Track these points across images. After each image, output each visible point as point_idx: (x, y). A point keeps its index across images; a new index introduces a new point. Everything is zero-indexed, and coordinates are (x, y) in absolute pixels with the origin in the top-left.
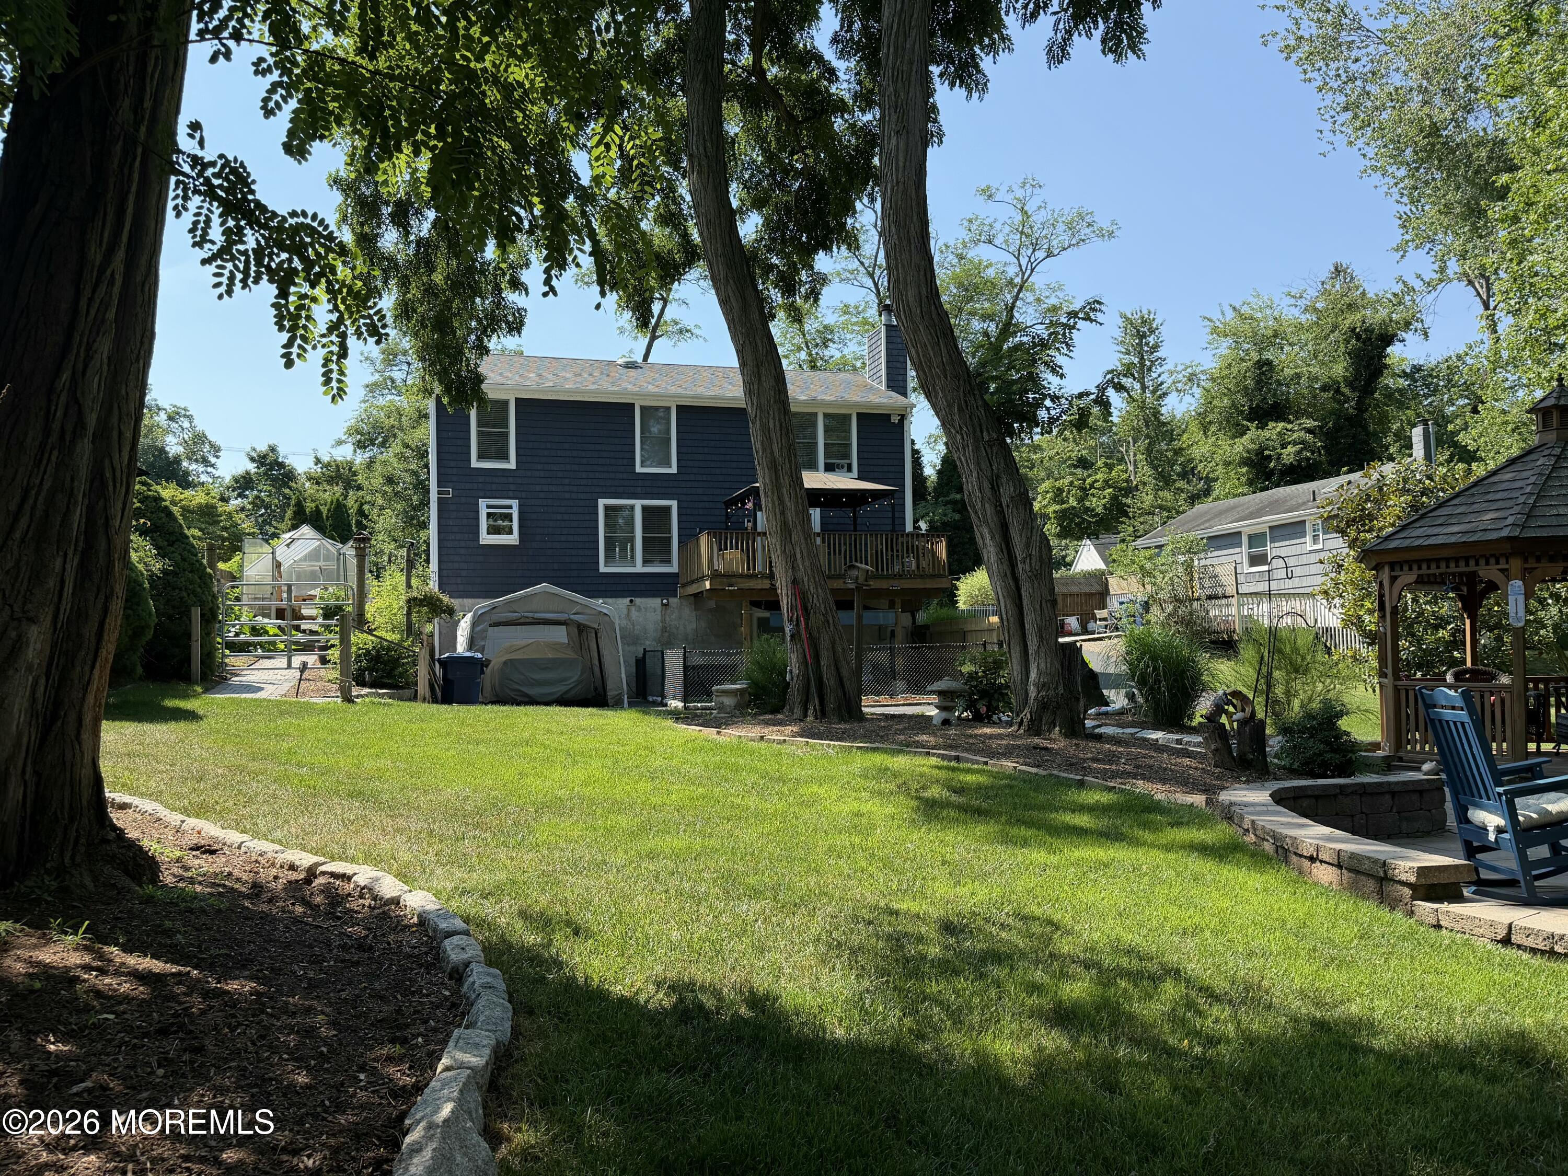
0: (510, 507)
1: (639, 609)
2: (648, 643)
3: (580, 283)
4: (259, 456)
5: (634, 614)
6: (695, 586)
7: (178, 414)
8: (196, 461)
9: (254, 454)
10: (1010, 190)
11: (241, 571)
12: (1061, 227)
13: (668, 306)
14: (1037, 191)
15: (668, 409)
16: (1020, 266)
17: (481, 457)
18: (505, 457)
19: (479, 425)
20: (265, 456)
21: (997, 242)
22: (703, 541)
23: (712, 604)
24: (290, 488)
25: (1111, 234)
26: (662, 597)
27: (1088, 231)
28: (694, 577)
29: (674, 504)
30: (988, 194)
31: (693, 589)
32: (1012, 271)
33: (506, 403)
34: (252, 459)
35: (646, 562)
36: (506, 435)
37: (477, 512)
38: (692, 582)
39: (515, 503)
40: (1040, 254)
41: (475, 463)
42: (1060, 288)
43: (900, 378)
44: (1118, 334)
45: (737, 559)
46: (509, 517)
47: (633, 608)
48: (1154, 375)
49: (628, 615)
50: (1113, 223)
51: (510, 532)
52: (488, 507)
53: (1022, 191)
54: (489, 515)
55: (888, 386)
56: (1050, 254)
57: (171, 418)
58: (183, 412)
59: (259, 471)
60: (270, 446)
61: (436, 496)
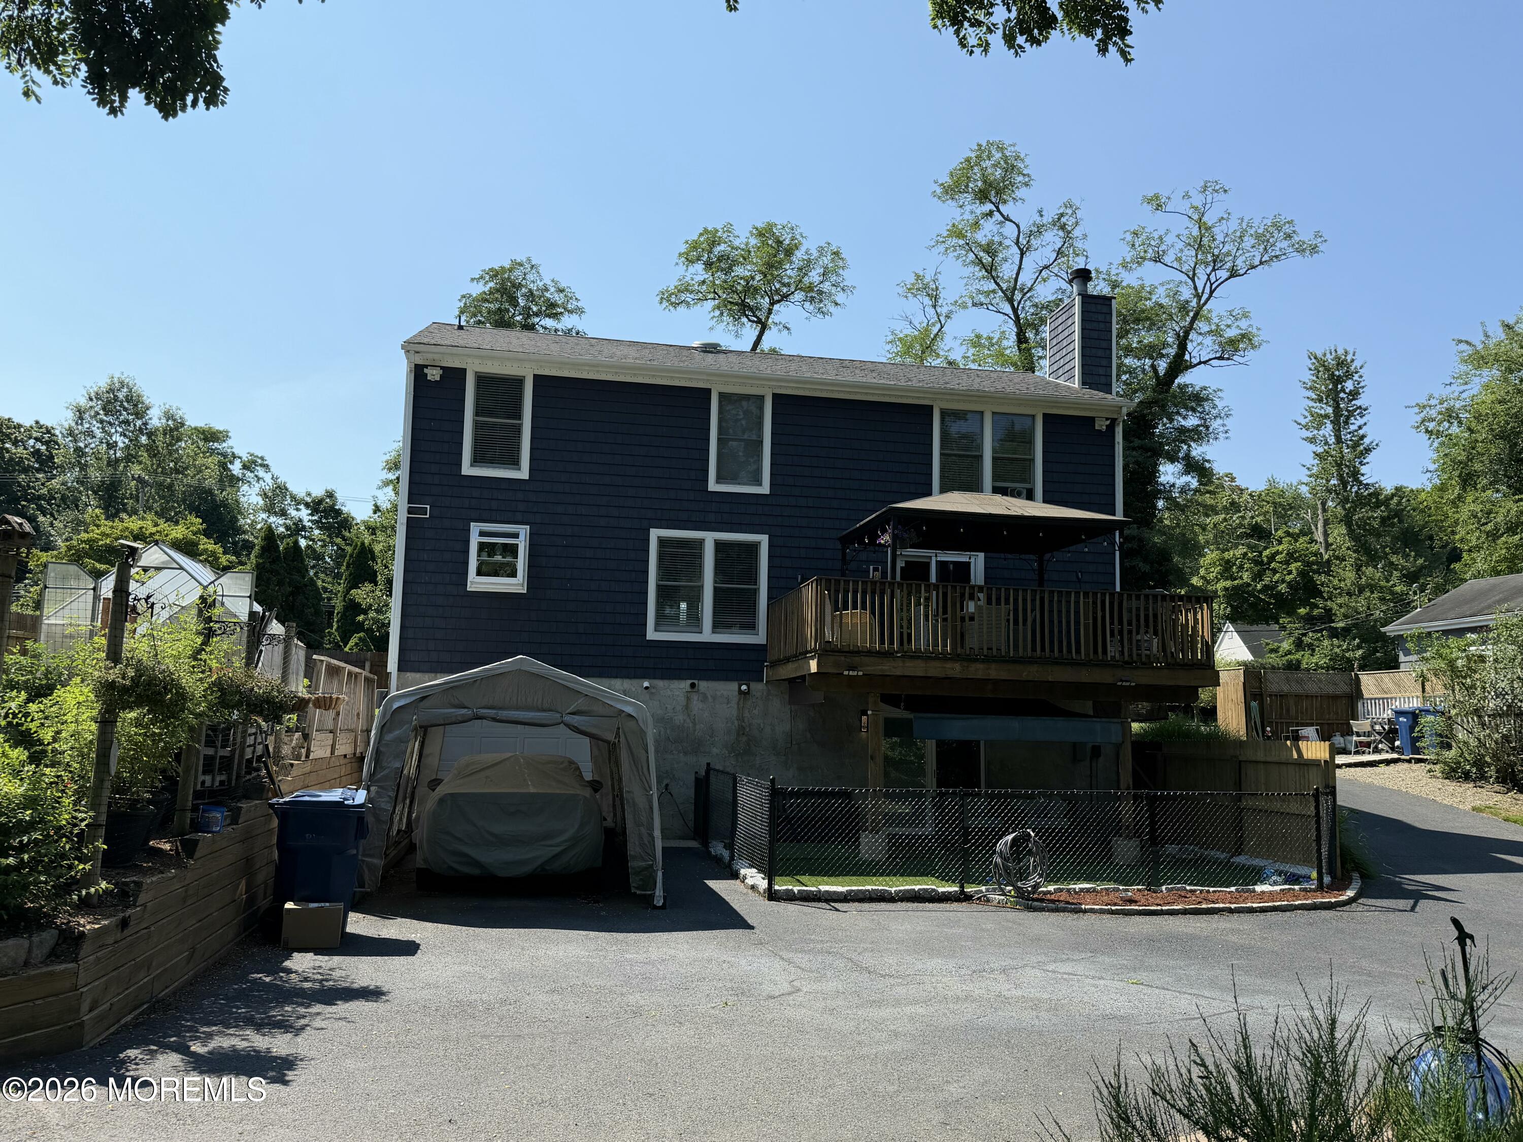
0: (516, 536)
1: (704, 698)
2: (715, 751)
3: (665, 304)
4: (315, 501)
5: (697, 705)
6: (791, 666)
7: (254, 462)
8: (276, 514)
9: (310, 500)
10: (1187, 196)
12: (1249, 242)
13: (767, 332)
14: (1222, 196)
15: (761, 398)
16: (1196, 288)
17: (477, 459)
18: (513, 461)
19: (478, 412)
20: (320, 501)
21: (1168, 259)
22: (809, 593)
23: (818, 697)
25: (1314, 249)
26: (740, 680)
27: (1285, 244)
28: (790, 651)
29: (763, 540)
30: (1157, 203)
31: (788, 671)
32: (1186, 293)
33: (518, 382)
35: (717, 626)
36: (518, 430)
37: (467, 542)
38: (787, 660)
39: (524, 531)
40: (1223, 274)
41: (467, 469)
42: (1245, 315)
43: (1101, 371)
44: (1308, 377)
45: (863, 625)
46: (512, 550)
47: (695, 697)
48: (1352, 428)
49: (687, 707)
50: (1317, 235)
51: (513, 574)
52: (482, 534)
53: (1201, 197)
54: (482, 547)
55: (1084, 383)
56: (1233, 274)
57: (245, 467)
58: (260, 461)
59: (314, 518)
60: (327, 492)
61: (406, 515)
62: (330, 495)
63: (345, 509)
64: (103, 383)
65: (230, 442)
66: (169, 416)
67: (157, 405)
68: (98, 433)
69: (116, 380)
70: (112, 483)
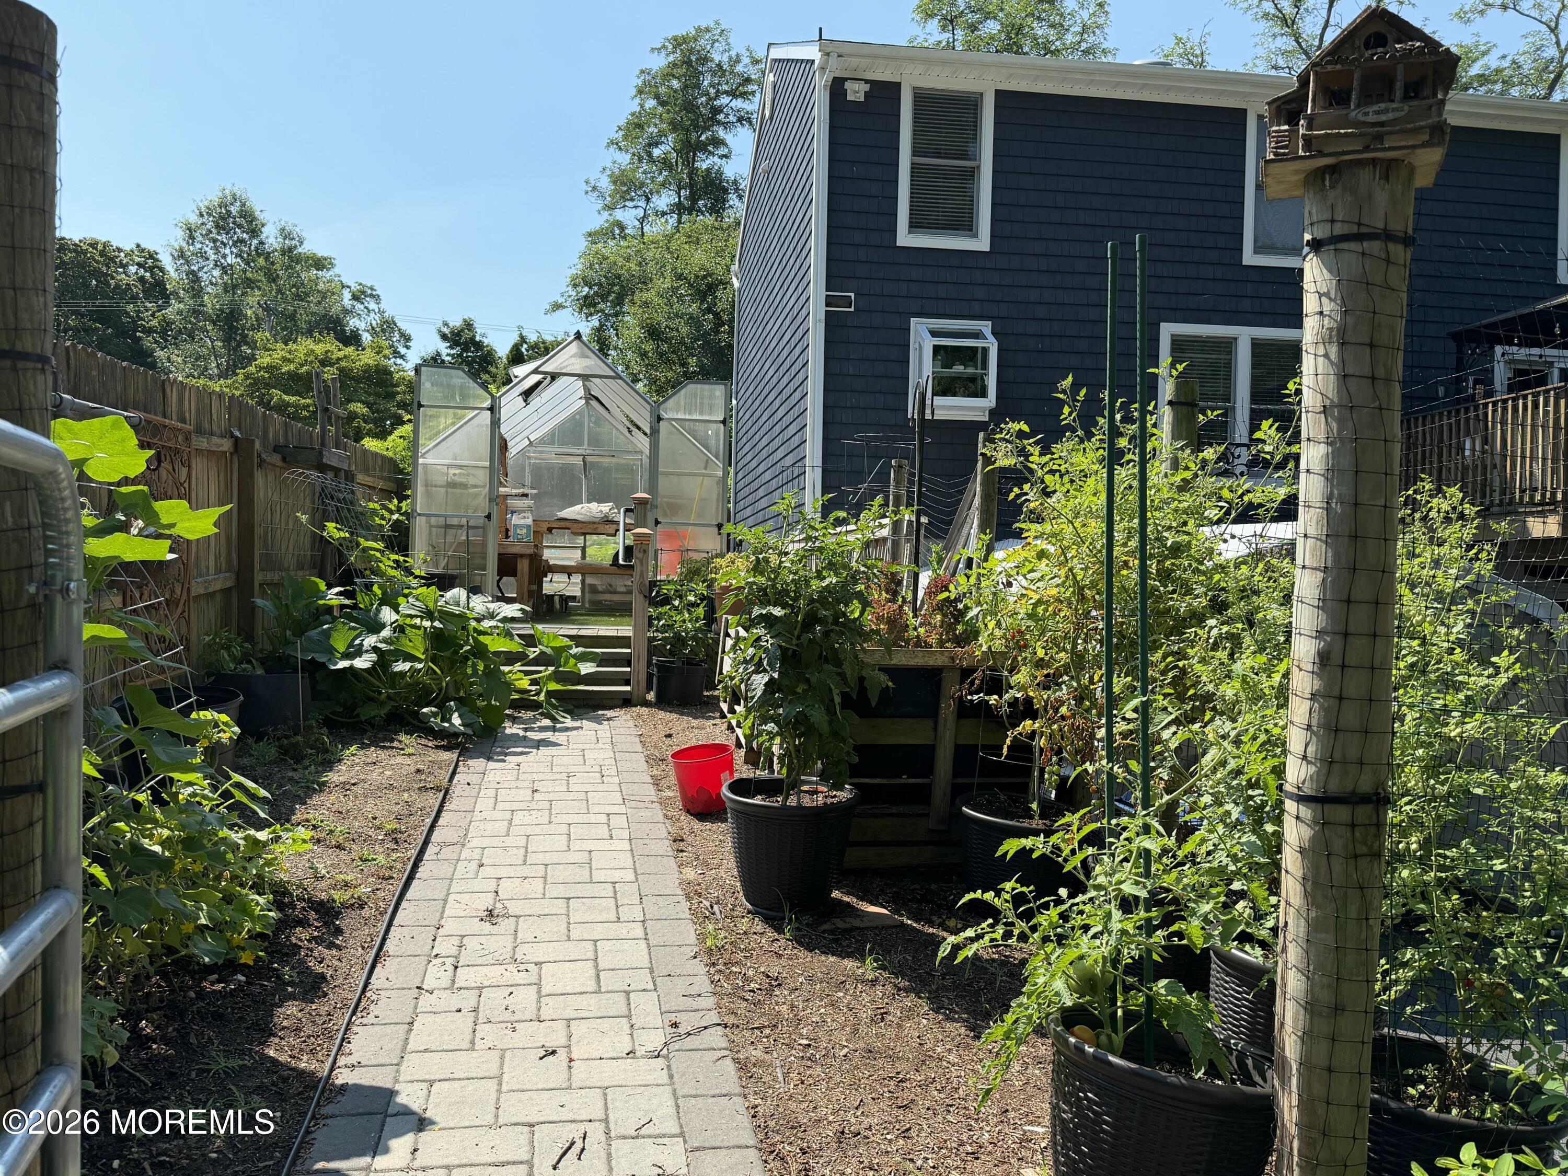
0: (980, 336)
4: (452, 332)
7: (363, 293)
9: (446, 331)
11: (415, 457)
17: (915, 225)
18: (967, 226)
19: (915, 152)
20: (459, 332)
24: (488, 372)
33: (975, 101)
34: (444, 337)
36: (971, 174)
37: (908, 344)
39: (990, 328)
41: (905, 238)
46: (978, 358)
51: (983, 394)
52: (934, 333)
54: (932, 352)
57: (355, 298)
58: (369, 292)
59: (452, 352)
60: (465, 321)
61: (823, 309)
62: (469, 325)
63: (486, 341)
64: (214, 197)
65: (336, 270)
66: (285, 234)
67: (272, 221)
68: (211, 253)
69: (227, 192)
70: (232, 312)
